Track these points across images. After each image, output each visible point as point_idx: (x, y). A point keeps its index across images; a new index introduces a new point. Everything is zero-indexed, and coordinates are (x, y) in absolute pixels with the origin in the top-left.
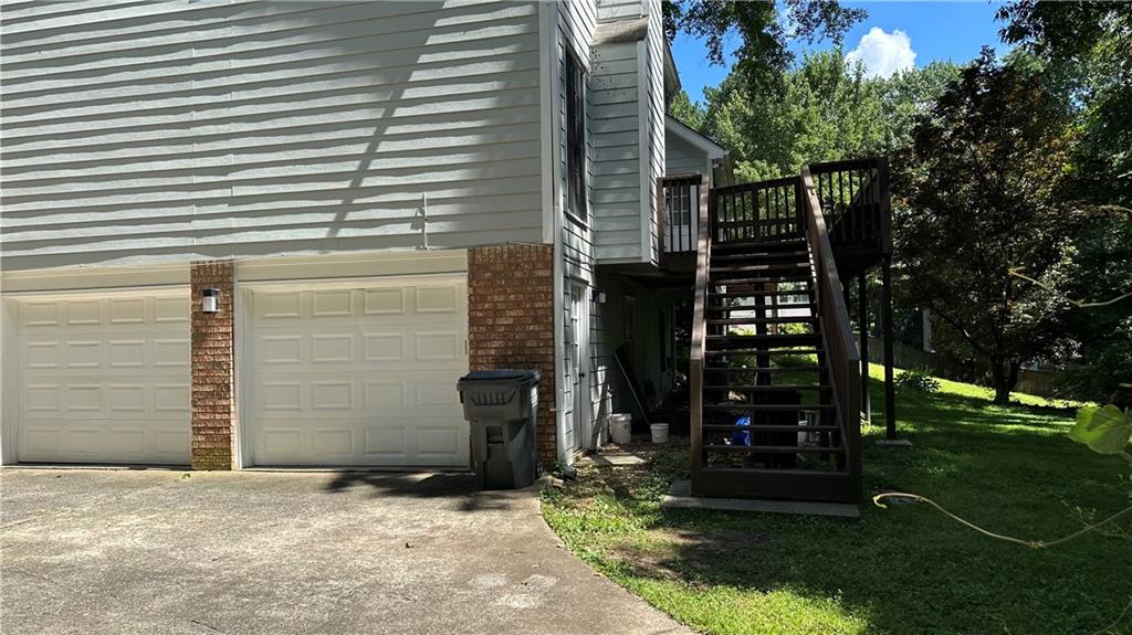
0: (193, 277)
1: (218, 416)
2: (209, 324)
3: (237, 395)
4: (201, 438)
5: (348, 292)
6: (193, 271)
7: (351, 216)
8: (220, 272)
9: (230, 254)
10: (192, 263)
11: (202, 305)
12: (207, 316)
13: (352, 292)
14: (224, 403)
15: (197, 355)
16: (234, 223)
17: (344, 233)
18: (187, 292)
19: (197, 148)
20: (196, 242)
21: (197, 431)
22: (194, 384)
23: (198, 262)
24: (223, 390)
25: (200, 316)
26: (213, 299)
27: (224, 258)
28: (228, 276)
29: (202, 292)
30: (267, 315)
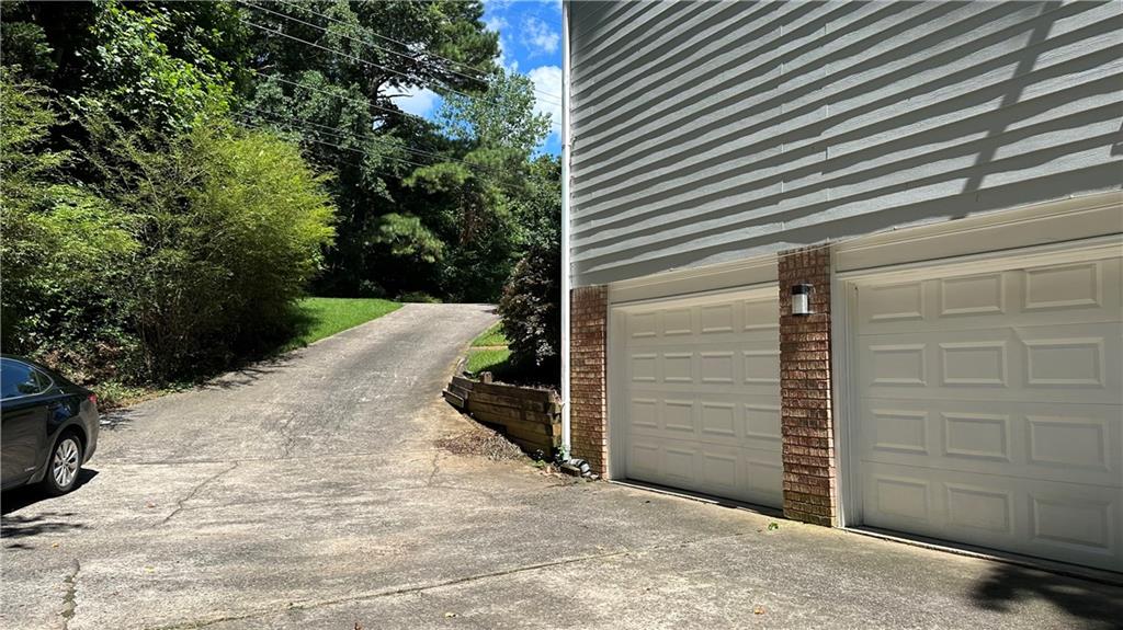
0: (781, 271)
1: (813, 452)
2: (801, 330)
3: (837, 425)
4: (793, 478)
5: (996, 276)
6: (781, 264)
7: (1003, 153)
8: (813, 262)
9: (825, 238)
10: (779, 254)
11: (791, 306)
12: (797, 320)
13: (1004, 275)
14: (821, 434)
15: (786, 370)
16: (829, 195)
17: (990, 181)
18: (774, 292)
19: (786, 108)
20: (783, 227)
21: (789, 467)
22: (784, 407)
23: (787, 252)
24: (817, 418)
25: (790, 320)
26: (804, 297)
27: (817, 244)
28: (822, 267)
29: (791, 289)
30: (875, 317)
